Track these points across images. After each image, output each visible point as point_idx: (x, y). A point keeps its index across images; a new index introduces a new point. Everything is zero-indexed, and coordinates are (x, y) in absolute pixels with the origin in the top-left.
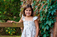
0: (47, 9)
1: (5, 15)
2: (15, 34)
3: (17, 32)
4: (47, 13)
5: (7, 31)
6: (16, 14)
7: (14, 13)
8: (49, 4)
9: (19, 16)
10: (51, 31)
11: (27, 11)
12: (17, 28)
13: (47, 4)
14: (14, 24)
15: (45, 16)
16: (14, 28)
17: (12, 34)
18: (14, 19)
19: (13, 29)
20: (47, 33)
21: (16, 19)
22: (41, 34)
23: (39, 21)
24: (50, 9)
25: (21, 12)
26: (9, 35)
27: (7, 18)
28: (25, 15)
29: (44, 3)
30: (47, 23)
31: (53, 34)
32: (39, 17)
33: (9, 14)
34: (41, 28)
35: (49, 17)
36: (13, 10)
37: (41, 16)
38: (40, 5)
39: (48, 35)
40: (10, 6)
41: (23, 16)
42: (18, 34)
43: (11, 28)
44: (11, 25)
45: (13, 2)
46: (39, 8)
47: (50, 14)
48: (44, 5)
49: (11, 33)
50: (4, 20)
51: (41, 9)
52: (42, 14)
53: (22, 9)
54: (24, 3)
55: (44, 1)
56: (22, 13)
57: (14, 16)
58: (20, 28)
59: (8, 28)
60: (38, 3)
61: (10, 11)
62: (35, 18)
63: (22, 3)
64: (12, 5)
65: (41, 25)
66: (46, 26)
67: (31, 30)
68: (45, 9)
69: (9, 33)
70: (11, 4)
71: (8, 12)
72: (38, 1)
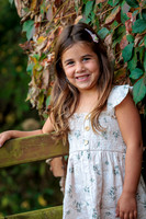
25: (33, 82)
37: (134, 75)
48: (135, 13)
51: (126, 37)
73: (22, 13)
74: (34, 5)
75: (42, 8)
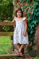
0: (33, 11)
3: (11, 29)
4: (33, 14)
5: (3, 28)
6: (10, 15)
7: (9, 15)
8: (34, 7)
9: (12, 17)
10: (36, 28)
11: (18, 13)
12: (11, 26)
13: (33, 8)
14: (9, 23)
15: (32, 17)
16: (9, 26)
17: (7, 31)
20: (33, 30)
21: (10, 19)
23: (27, 20)
24: (35, 12)
26: (4, 31)
27: (4, 19)
28: (17, 16)
29: (31, 7)
30: (33, 22)
31: (38, 30)
32: (27, 18)
33: (4, 15)
34: (29, 26)
35: (34, 18)
36: (7, 13)
37: (29, 17)
39: (34, 31)
40: (5, 9)
41: (15, 17)
42: (12, 31)
43: (6, 26)
45: (8, 6)
46: (27, 11)
47: (36, 15)
49: (6, 30)
50: (1, 20)
51: (29, 11)
52: (30, 16)
53: (14, 12)
54: (16, 7)
55: (31, 6)
56: (14, 15)
57: (9, 17)
58: (13, 26)
59: (4, 26)
60: (26, 7)
61: (5, 13)
62: (24, 18)
63: (15, 7)
64: (7, 9)
65: (28, 24)
66: (32, 25)
68: (31, 12)
69: (5, 29)
71: (4, 14)
72: (26, 5)
73: (14, 5)
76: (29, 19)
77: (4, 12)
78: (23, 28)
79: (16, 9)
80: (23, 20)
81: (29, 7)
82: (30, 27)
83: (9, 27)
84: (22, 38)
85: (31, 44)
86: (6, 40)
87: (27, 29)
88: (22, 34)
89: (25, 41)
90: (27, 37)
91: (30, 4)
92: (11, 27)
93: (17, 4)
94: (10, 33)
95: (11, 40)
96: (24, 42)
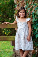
1: (2, 17)
2: (11, 35)
5: (3, 32)
6: (11, 16)
7: (10, 15)
9: (13, 18)
15: (37, 17)
17: (8, 35)
18: (9, 20)
19: (9, 30)
21: (11, 20)
22: (34, 34)
23: (32, 22)
25: (15, 14)
26: (5, 35)
27: (4, 20)
29: (36, 5)
33: (5, 16)
34: (34, 28)
37: (33, 17)
38: (32, 7)
40: (5, 9)
42: (14, 34)
43: (7, 29)
44: (6, 26)
45: (9, 5)
46: (31, 10)
49: (7, 33)
50: (1, 22)
51: (33, 10)
52: (34, 16)
53: (16, 12)
54: (18, 5)
55: (36, 4)
57: (10, 18)
59: (5, 29)
60: (30, 5)
61: (6, 13)
65: (33, 26)
66: (37, 27)
67: (24, 31)
68: (36, 11)
69: (5, 33)
70: (7, 7)
71: (4, 14)
72: (30, 3)
74: (18, 2)
75: (19, 3)
76: (33, 20)
77: (4, 12)
78: (26, 32)
79: (17, 8)
80: (27, 22)
81: (34, 6)
82: (35, 30)
83: (11, 30)
84: (25, 43)
85: (37, 50)
86: (7, 46)
87: (32, 32)
88: (25, 38)
89: (29, 46)
90: (32, 42)
91: (35, 2)
92: (13, 30)
93: (19, 2)
94: (10, 37)
95: (13, 45)
96: (28, 48)
